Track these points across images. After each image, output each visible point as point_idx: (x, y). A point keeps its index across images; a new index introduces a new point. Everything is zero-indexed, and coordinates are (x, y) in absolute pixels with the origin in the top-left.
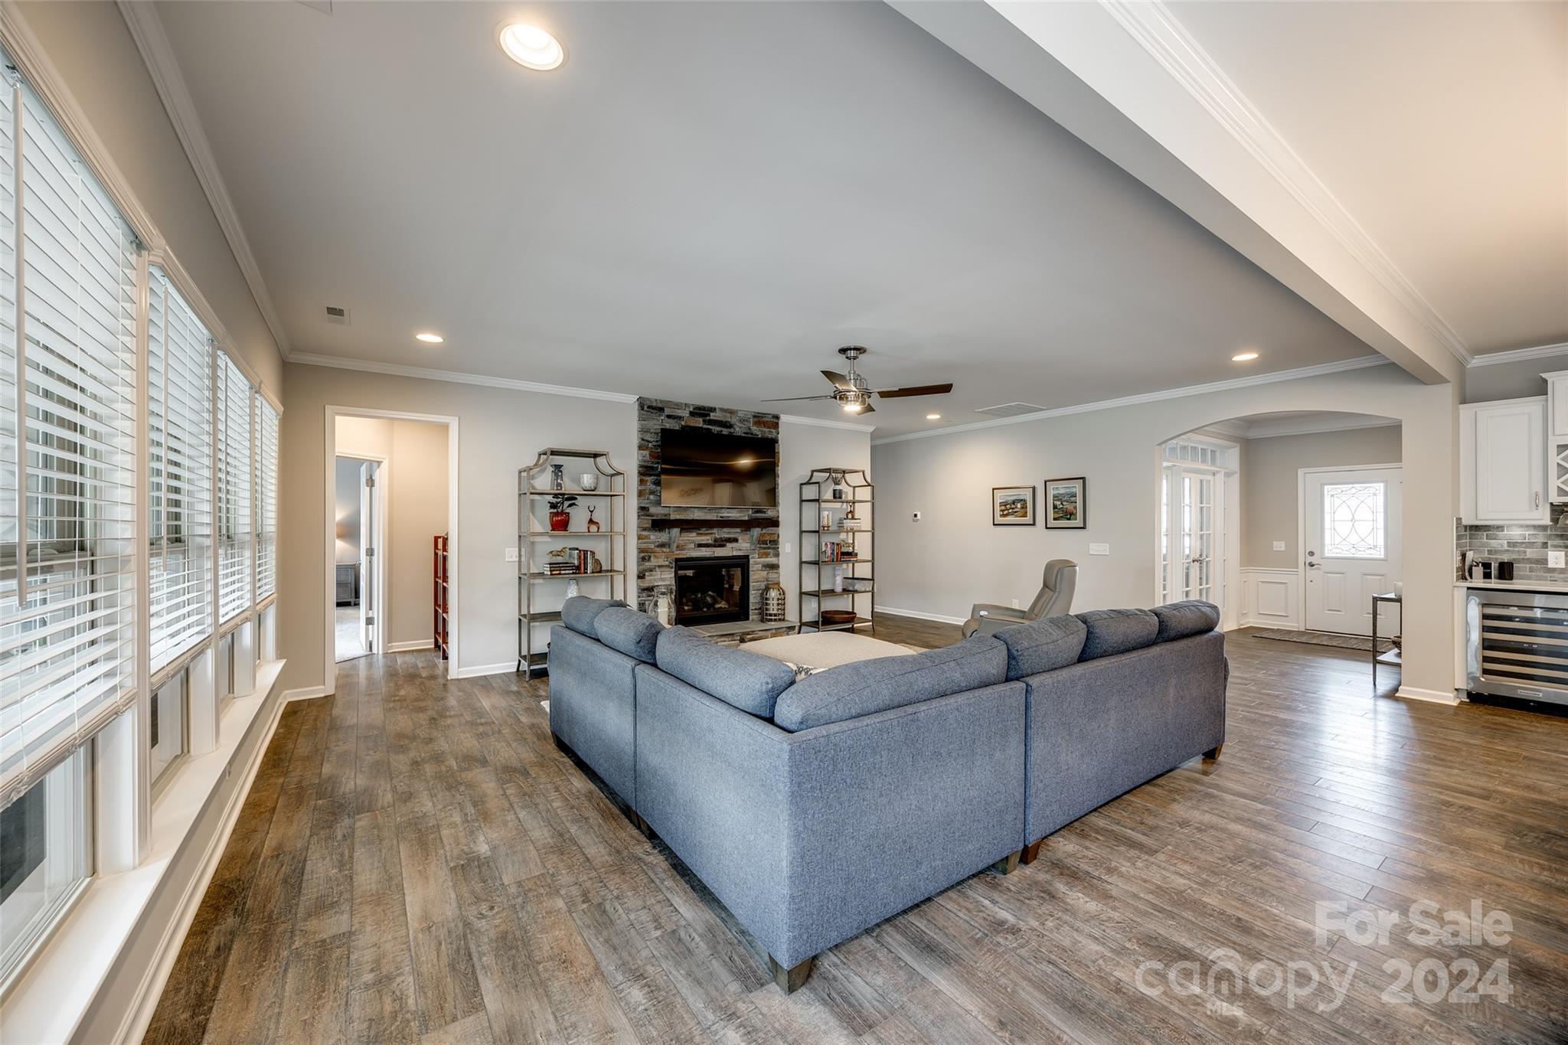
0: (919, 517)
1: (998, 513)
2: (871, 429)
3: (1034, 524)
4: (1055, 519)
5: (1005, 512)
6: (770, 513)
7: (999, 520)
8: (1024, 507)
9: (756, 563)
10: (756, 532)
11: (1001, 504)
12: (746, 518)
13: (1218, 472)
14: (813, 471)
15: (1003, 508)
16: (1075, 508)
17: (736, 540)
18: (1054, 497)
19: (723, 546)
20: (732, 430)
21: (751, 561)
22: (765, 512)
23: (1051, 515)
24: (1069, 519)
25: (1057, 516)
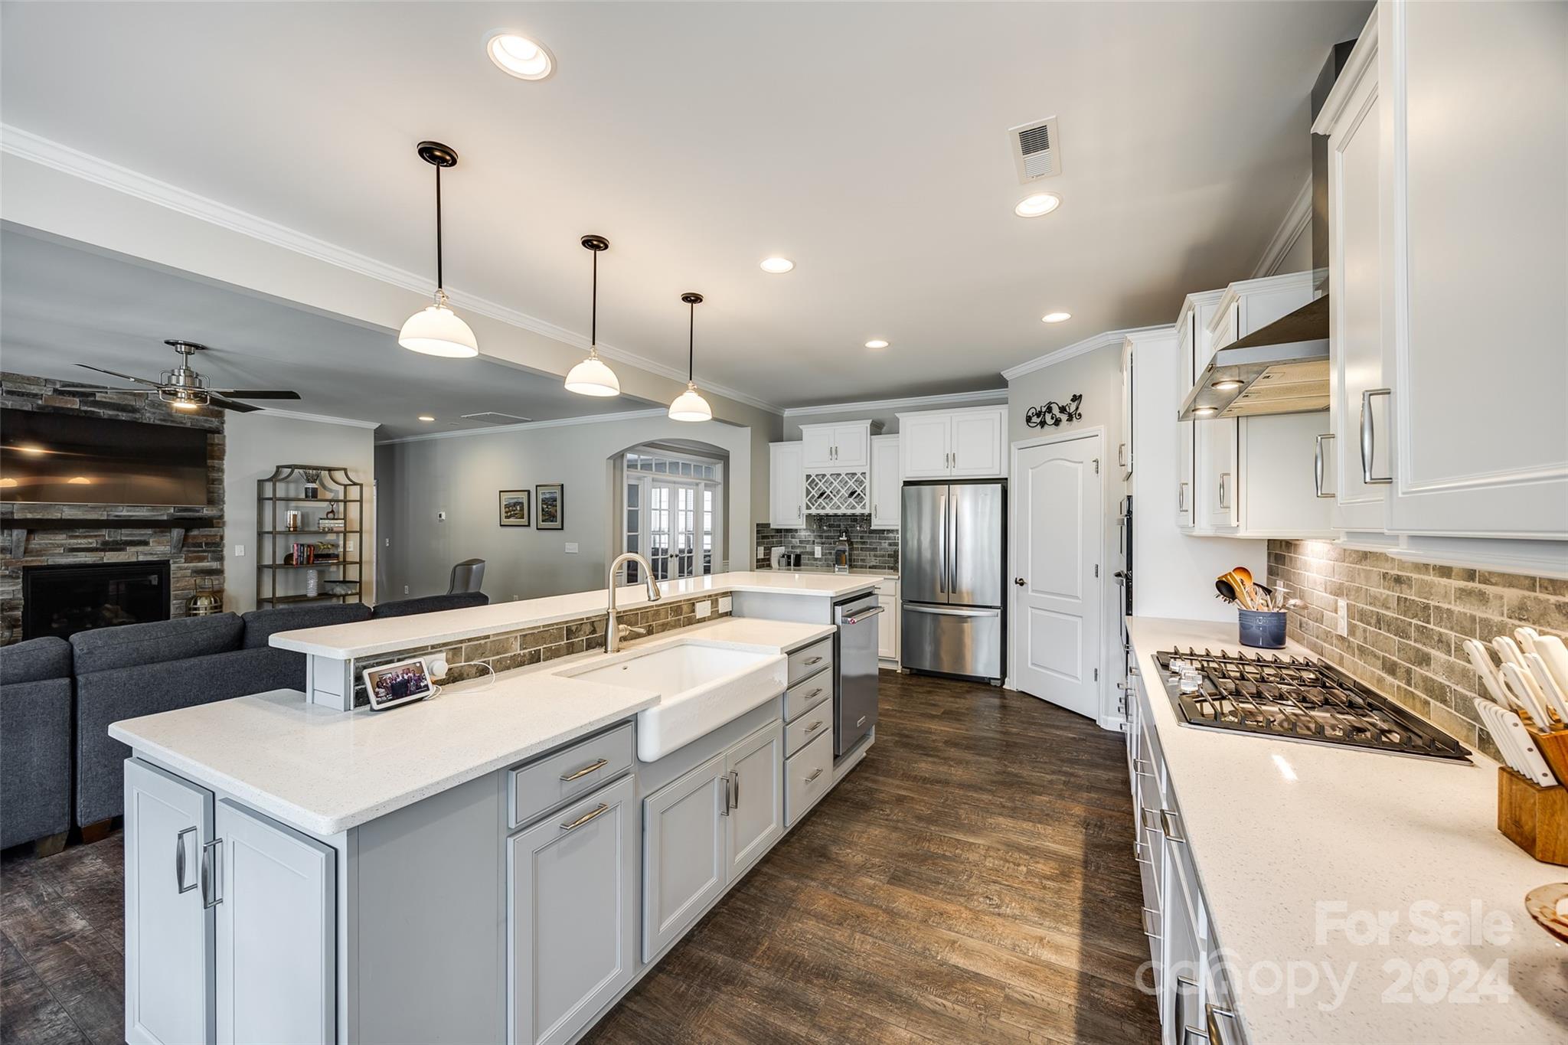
0: (443, 517)
1: (504, 515)
2: (377, 425)
3: (529, 525)
4: (543, 521)
5: (509, 514)
6: (207, 512)
7: (505, 521)
8: (522, 509)
9: (181, 571)
10: (177, 533)
11: (507, 506)
12: (165, 518)
13: (700, 483)
14: (278, 467)
15: (507, 509)
16: (556, 511)
17: (146, 543)
18: (542, 501)
19: (123, 549)
20: (137, 416)
21: (173, 567)
22: (198, 511)
23: (540, 518)
24: (552, 521)
25: (544, 518)
